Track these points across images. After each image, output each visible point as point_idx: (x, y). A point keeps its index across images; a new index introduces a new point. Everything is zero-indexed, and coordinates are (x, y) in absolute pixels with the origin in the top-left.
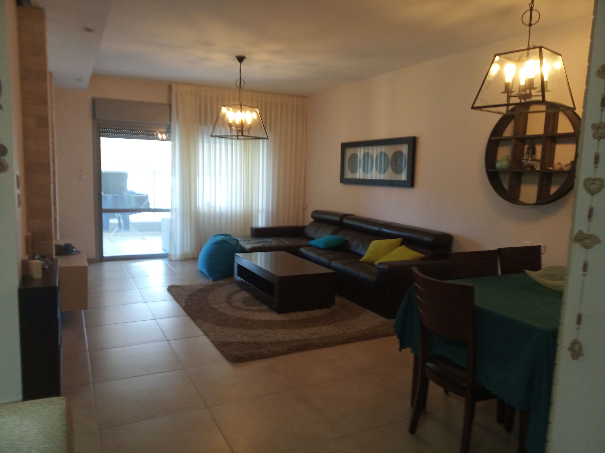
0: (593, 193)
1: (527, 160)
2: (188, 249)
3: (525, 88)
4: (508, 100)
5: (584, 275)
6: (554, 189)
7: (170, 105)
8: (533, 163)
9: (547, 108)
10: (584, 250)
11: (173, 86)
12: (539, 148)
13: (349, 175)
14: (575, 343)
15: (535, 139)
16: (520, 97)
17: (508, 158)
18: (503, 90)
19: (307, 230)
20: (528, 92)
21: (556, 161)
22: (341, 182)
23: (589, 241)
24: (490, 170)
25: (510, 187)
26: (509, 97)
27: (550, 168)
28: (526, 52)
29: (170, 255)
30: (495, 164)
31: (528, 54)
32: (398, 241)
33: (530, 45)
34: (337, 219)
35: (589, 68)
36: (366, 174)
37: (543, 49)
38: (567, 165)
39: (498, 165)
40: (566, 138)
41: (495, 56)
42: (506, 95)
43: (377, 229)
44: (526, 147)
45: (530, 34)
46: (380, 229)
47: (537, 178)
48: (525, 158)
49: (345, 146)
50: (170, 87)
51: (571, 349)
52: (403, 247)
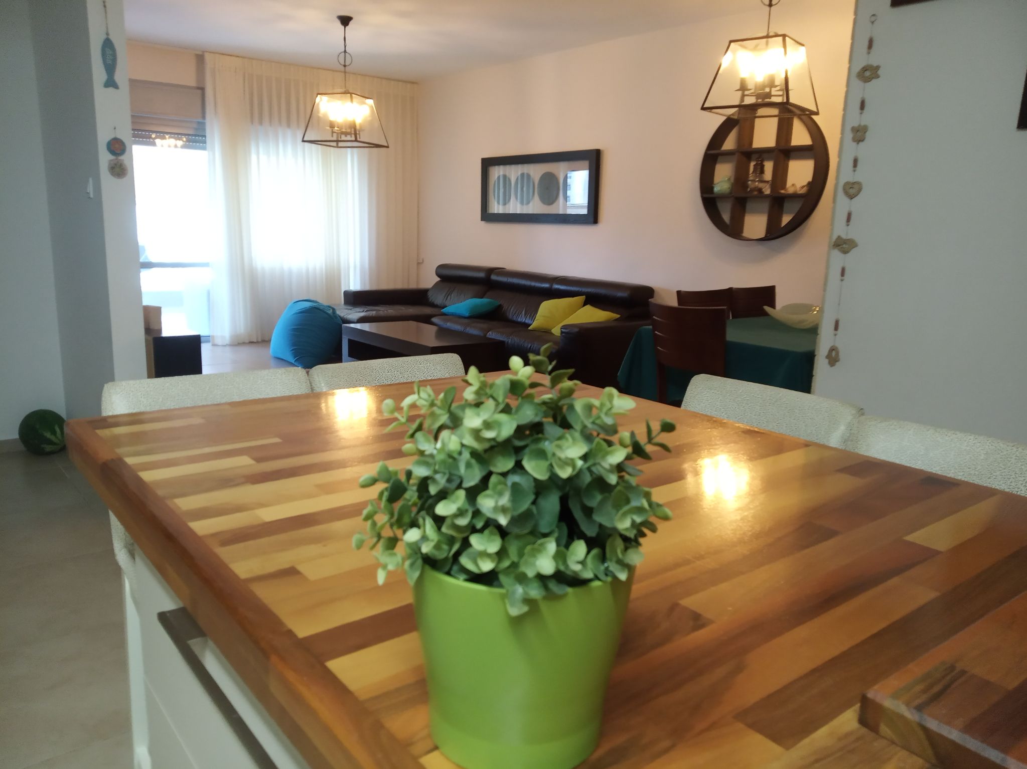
0: (851, 197)
1: (753, 183)
2: (243, 327)
3: (763, 86)
4: (742, 100)
5: (842, 280)
6: (786, 219)
7: (202, 89)
8: (761, 185)
9: (780, 112)
10: (842, 255)
11: (208, 57)
12: (769, 166)
13: (496, 208)
14: (833, 349)
15: (764, 153)
16: (758, 96)
17: (729, 179)
18: (738, 87)
19: (430, 294)
20: (767, 90)
21: (789, 183)
22: (482, 220)
23: (847, 246)
24: (706, 196)
25: (732, 218)
26: (743, 96)
27: (783, 191)
28: (765, 40)
29: (213, 337)
30: (713, 188)
31: (767, 43)
32: (580, 299)
33: (769, 31)
34: (482, 275)
35: (850, 69)
36: (525, 207)
37: (787, 38)
38: (803, 187)
39: (717, 189)
40: (802, 152)
41: (731, 42)
42: (740, 93)
43: (546, 285)
44: (752, 164)
45: (771, 17)
46: (552, 286)
47: (766, 206)
48: (751, 178)
49: (488, 164)
50: (200, 59)
51: (828, 357)
52: (588, 307)
